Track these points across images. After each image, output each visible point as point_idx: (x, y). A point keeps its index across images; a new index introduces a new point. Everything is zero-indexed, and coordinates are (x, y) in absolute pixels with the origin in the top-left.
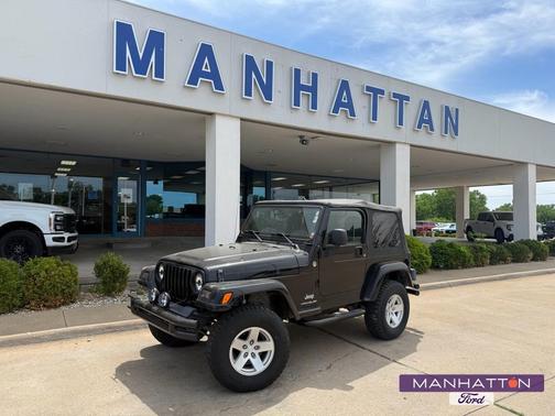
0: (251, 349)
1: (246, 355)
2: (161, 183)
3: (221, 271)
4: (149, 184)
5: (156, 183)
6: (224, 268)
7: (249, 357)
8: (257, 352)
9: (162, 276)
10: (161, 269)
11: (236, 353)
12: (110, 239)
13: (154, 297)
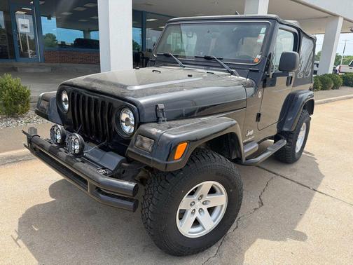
0: (198, 205)
1: (193, 213)
2: (54, 19)
3: (161, 106)
4: (44, 19)
5: (49, 18)
6: (165, 102)
7: (197, 215)
8: (205, 208)
9: (67, 107)
10: (65, 96)
11: (183, 213)
12: (14, 64)
13: (59, 137)
